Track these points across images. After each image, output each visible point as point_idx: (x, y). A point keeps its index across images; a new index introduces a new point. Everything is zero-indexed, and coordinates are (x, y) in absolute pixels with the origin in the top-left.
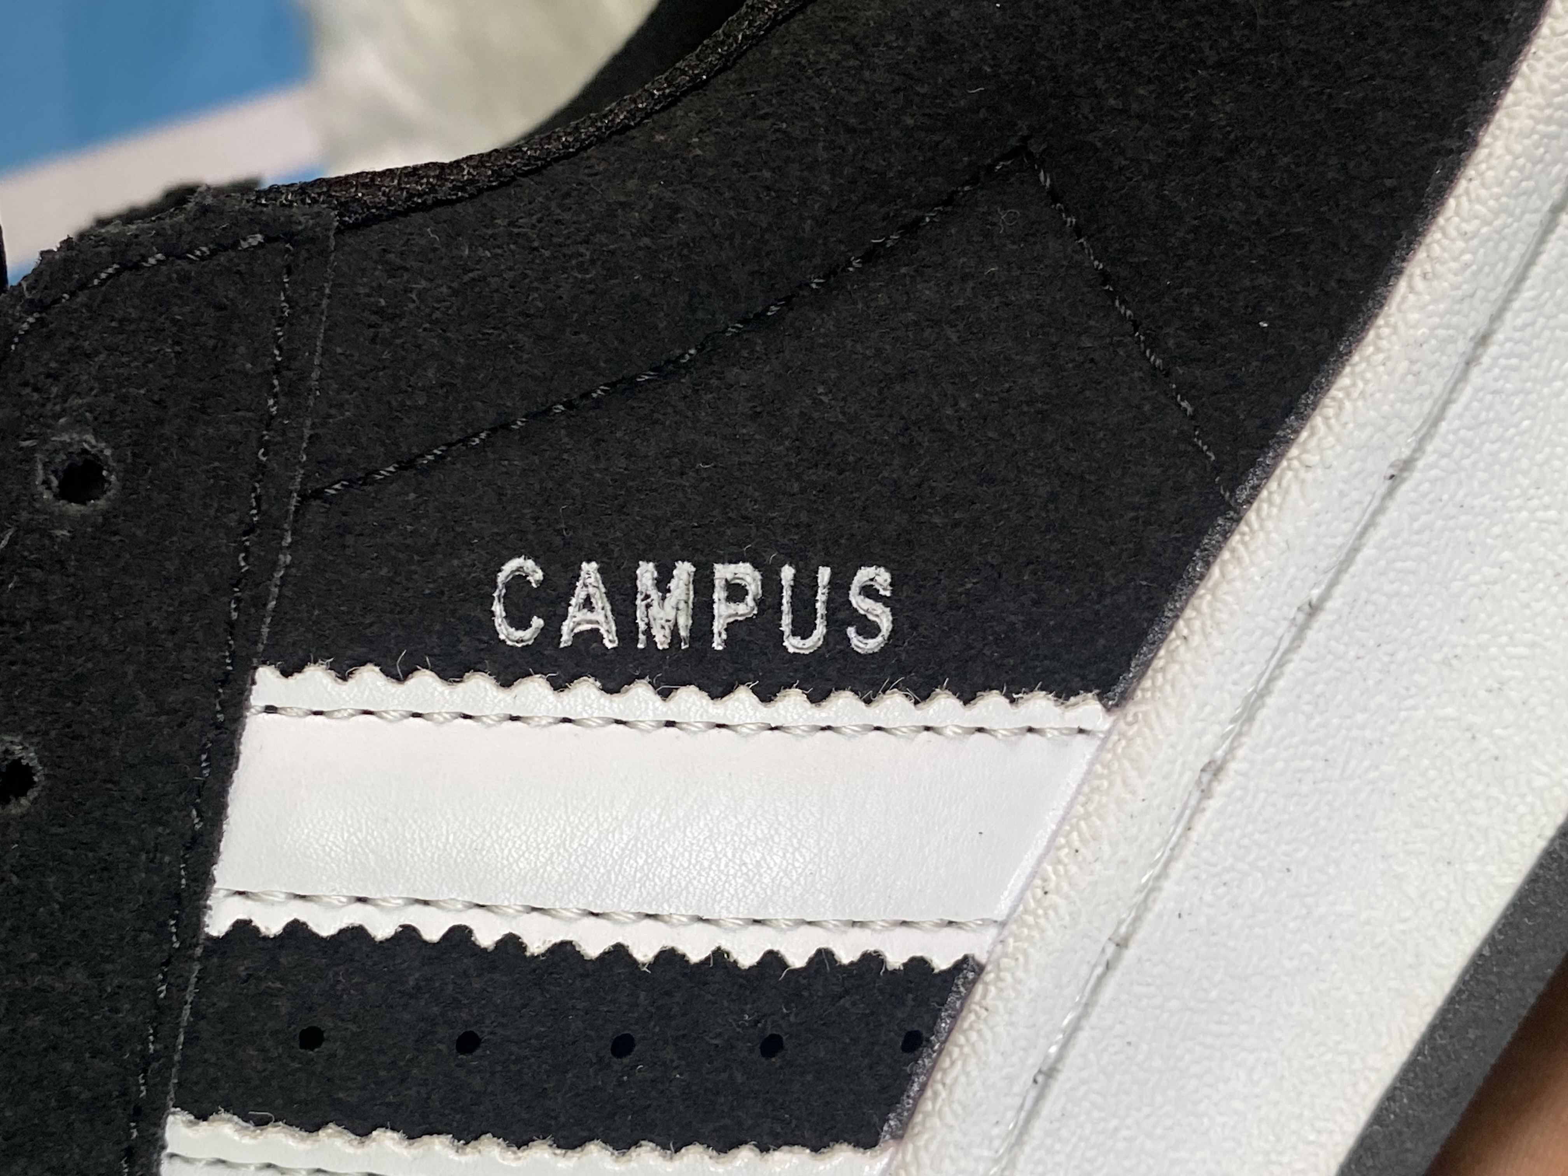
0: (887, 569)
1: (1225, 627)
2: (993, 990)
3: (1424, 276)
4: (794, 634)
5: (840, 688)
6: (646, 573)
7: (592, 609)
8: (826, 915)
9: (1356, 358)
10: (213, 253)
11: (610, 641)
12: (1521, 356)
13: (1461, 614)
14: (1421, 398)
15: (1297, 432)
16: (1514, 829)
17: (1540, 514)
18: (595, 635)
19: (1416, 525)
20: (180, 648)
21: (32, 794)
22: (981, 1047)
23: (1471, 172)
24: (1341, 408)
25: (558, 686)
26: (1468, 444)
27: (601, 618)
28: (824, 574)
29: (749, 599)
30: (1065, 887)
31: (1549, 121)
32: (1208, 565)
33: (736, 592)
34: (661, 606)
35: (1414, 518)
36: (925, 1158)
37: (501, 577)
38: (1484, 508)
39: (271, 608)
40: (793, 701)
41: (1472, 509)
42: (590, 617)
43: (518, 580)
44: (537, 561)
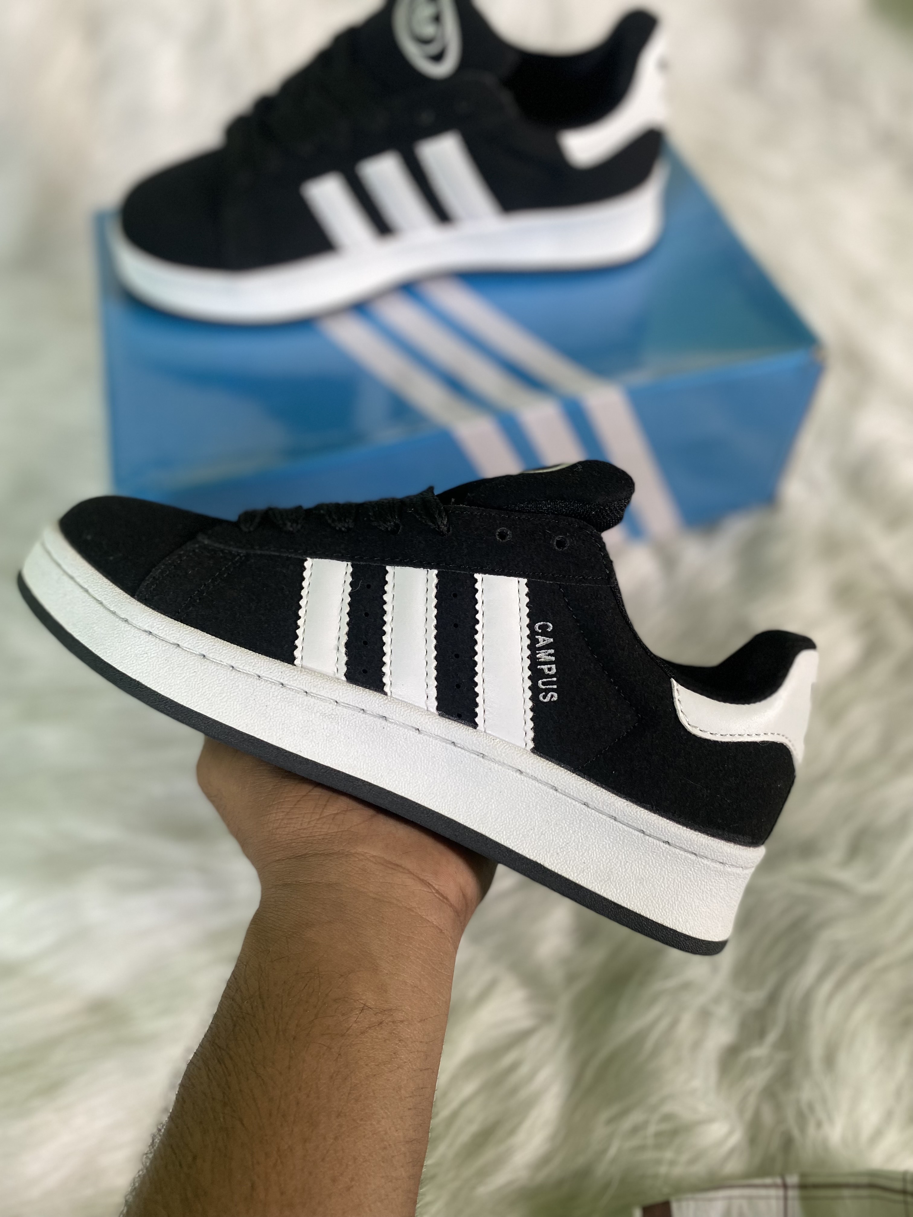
0: (557, 700)
1: (552, 771)
2: (472, 731)
3: (627, 805)
4: (542, 682)
5: (532, 693)
6: (552, 651)
8: (486, 695)
9: (609, 793)
10: (604, 564)
11: (537, 645)
12: (613, 829)
13: (558, 823)
14: (603, 807)
15: (592, 782)
17: (580, 838)
18: (539, 642)
19: (576, 810)
20: (530, 564)
21: (500, 540)
22: (461, 729)
23: (649, 812)
24: (599, 790)
25: (528, 636)
26: (594, 820)
27: (541, 643)
28: (555, 687)
29: (549, 672)
30: (495, 743)
31: (662, 828)
32: (563, 767)
33: (550, 669)
34: (545, 655)
35: (578, 810)
36: (437, 720)
37: (548, 623)
38: (581, 825)
39: (539, 580)
40: (529, 683)
41: (580, 822)
42: (542, 641)
43: (548, 627)
44: (552, 630)
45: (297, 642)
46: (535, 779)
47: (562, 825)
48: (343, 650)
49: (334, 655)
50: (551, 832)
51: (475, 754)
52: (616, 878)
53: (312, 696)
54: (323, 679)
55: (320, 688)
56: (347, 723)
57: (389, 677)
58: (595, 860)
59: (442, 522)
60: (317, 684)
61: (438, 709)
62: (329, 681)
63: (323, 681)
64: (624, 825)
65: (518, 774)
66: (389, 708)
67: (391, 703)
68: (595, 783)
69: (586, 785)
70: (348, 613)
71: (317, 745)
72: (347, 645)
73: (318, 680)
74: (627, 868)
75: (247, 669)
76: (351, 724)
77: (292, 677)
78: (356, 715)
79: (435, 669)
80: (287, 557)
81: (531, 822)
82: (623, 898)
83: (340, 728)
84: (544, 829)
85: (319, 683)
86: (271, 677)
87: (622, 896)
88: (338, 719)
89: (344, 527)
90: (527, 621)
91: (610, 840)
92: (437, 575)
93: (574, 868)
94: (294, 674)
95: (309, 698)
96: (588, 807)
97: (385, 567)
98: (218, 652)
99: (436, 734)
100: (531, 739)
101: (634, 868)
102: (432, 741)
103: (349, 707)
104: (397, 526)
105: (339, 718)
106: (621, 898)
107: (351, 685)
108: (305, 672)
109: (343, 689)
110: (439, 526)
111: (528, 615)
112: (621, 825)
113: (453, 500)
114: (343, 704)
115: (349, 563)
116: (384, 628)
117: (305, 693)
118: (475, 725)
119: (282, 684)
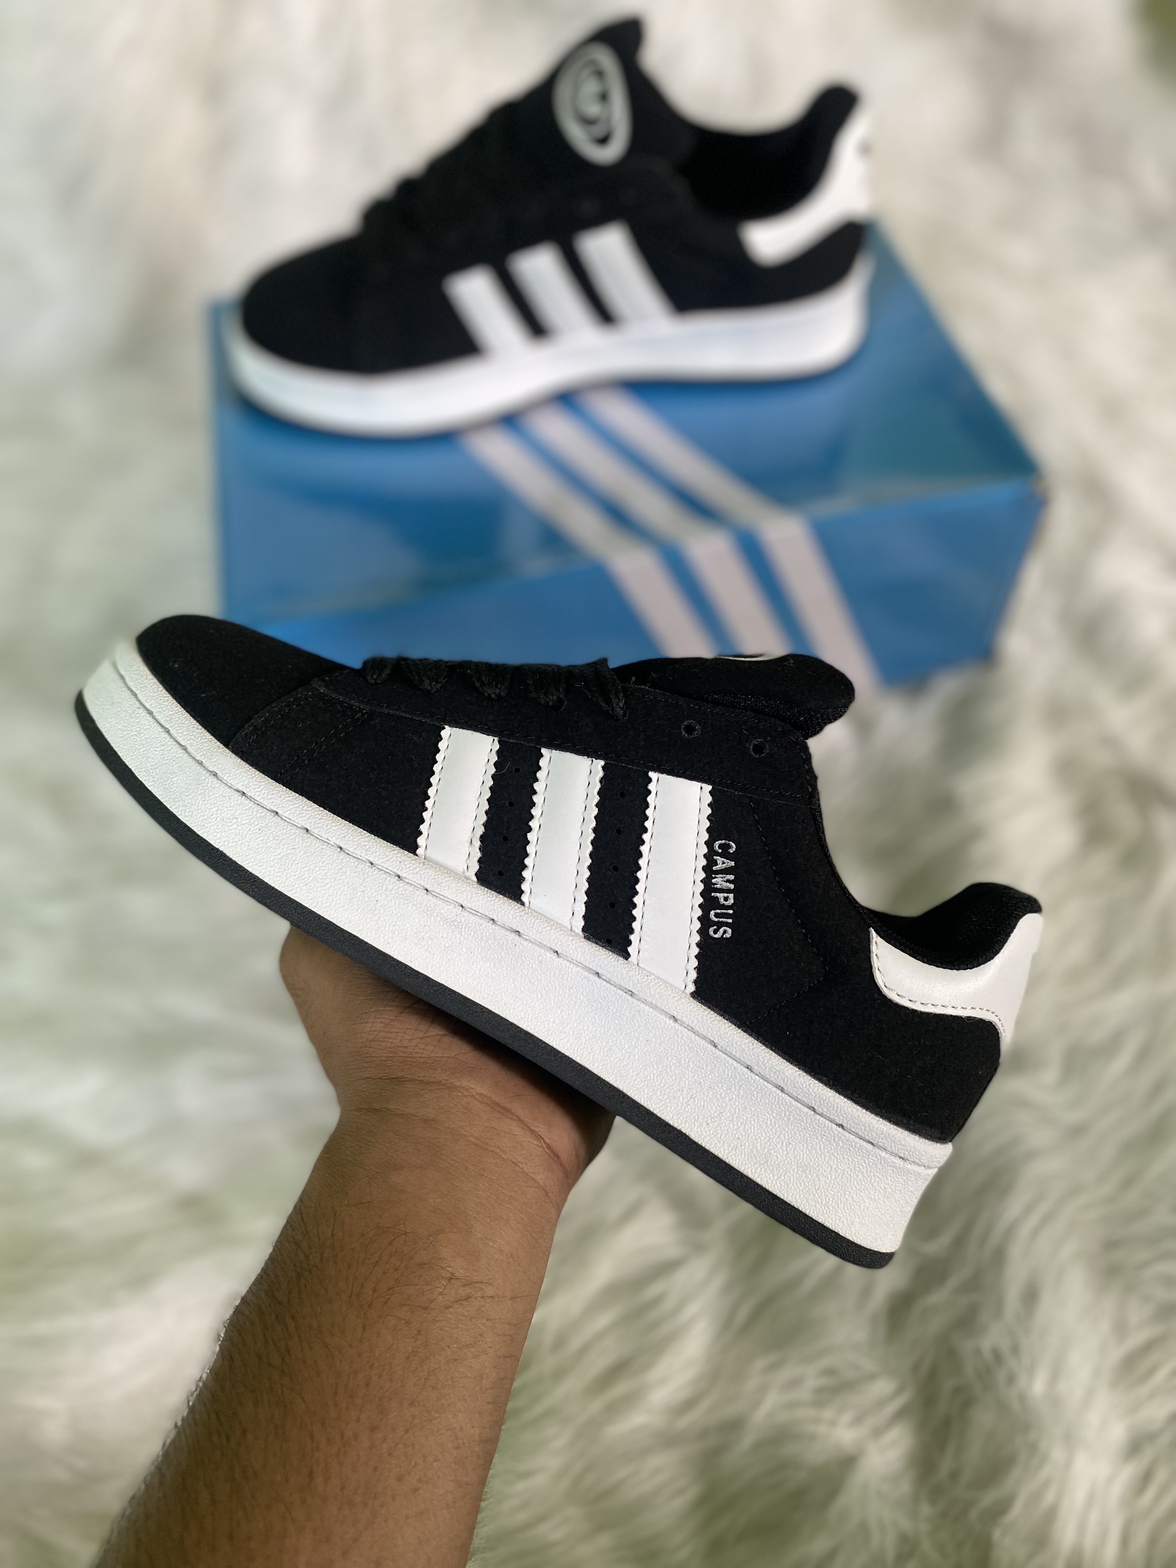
0: (730, 937)
1: (713, 1023)
2: (623, 962)
3: (799, 1074)
4: (715, 913)
5: (701, 924)
6: (732, 877)
7: (722, 864)
8: (644, 921)
9: (779, 1057)
10: (807, 780)
11: (714, 868)
12: (778, 1102)
13: (713, 1087)
14: (770, 1074)
15: (760, 1042)
16: (656, 1102)
17: (737, 1108)
18: (717, 865)
19: (737, 1074)
20: (718, 769)
21: (686, 735)
22: (609, 959)
23: (824, 1087)
24: (767, 1053)
25: (705, 856)
26: (757, 1088)
27: (720, 866)
28: (730, 921)
29: (725, 902)
30: (649, 981)
31: (838, 1107)
32: (727, 1020)
33: (726, 899)
34: (722, 881)
35: (739, 1074)
36: (582, 944)
37: (731, 843)
38: (740, 1093)
39: (726, 789)
40: (699, 912)
41: (740, 1089)
42: (721, 864)
43: (730, 847)
44: (734, 851)
45: (423, 828)
46: (692, 1030)
47: (717, 1090)
48: (477, 843)
49: (466, 848)
50: (702, 1096)
51: (623, 990)
52: (774, 1163)
53: (434, 895)
54: (450, 877)
55: (445, 887)
56: (472, 933)
57: (530, 884)
58: (752, 1137)
59: (617, 705)
60: (441, 881)
61: (584, 930)
62: (456, 880)
63: (450, 879)
64: (792, 1098)
65: (671, 1021)
66: (526, 921)
67: (528, 916)
68: (764, 1044)
69: (753, 1045)
70: (487, 800)
71: (432, 956)
72: (482, 838)
73: (443, 877)
74: (789, 1150)
75: (358, 853)
76: (476, 936)
77: (412, 870)
78: (484, 925)
79: (587, 881)
80: (421, 721)
81: (680, 1082)
82: (780, 1187)
83: (462, 938)
84: (695, 1091)
85: (444, 881)
86: (386, 866)
87: (778, 1184)
88: (462, 928)
89: (495, 693)
90: (706, 837)
91: (773, 1115)
92: (603, 768)
93: (726, 1144)
94: (415, 866)
95: (430, 897)
96: (752, 1071)
97: (540, 749)
98: (325, 828)
99: (578, 961)
100: (692, 980)
101: (797, 1152)
102: (572, 969)
103: (476, 915)
104: (560, 701)
105: (464, 927)
106: (778, 1187)
107: (483, 888)
108: (429, 865)
109: (472, 892)
110: (613, 708)
111: (709, 830)
112: (789, 1098)
113: (634, 679)
114: (469, 910)
115: (496, 739)
116: (531, 824)
117: (426, 891)
118: (626, 956)
119: (399, 877)
